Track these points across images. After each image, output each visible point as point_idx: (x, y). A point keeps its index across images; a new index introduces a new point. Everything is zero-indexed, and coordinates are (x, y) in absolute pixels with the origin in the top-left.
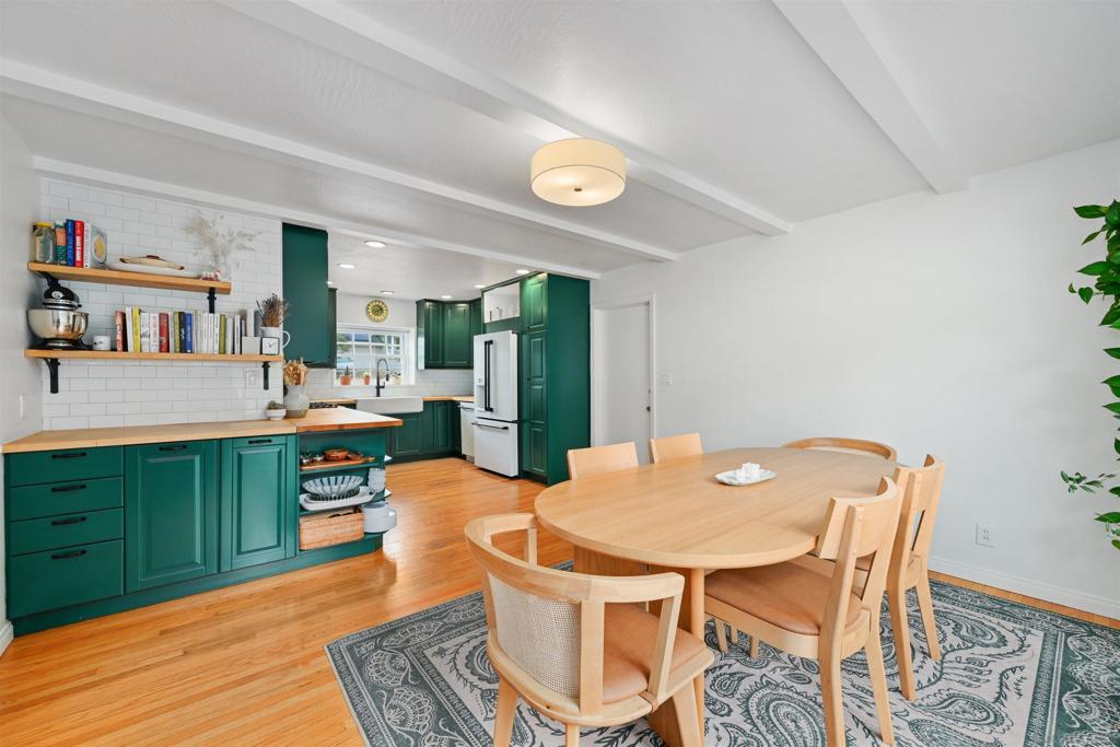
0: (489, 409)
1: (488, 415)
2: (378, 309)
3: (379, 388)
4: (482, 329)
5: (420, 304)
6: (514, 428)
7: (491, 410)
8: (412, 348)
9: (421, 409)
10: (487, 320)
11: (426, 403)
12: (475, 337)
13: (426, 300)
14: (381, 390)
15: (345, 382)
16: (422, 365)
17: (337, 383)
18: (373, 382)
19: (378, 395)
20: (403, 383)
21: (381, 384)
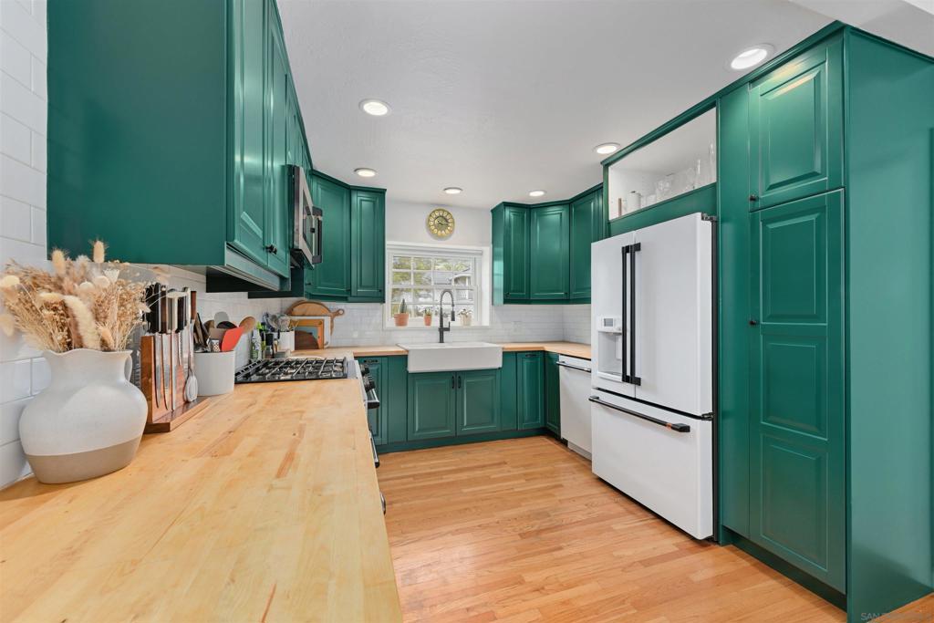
0: (631, 379)
1: (628, 389)
2: (442, 220)
3: (442, 330)
4: (607, 231)
5: (496, 212)
6: (703, 430)
7: (637, 382)
8: (487, 273)
9: (498, 363)
10: (613, 214)
11: (506, 354)
12: (594, 245)
13: (506, 205)
14: (445, 333)
15: (401, 321)
16: (500, 297)
17: (390, 322)
18: (435, 322)
19: (441, 340)
20: (474, 323)
21: (445, 325)
